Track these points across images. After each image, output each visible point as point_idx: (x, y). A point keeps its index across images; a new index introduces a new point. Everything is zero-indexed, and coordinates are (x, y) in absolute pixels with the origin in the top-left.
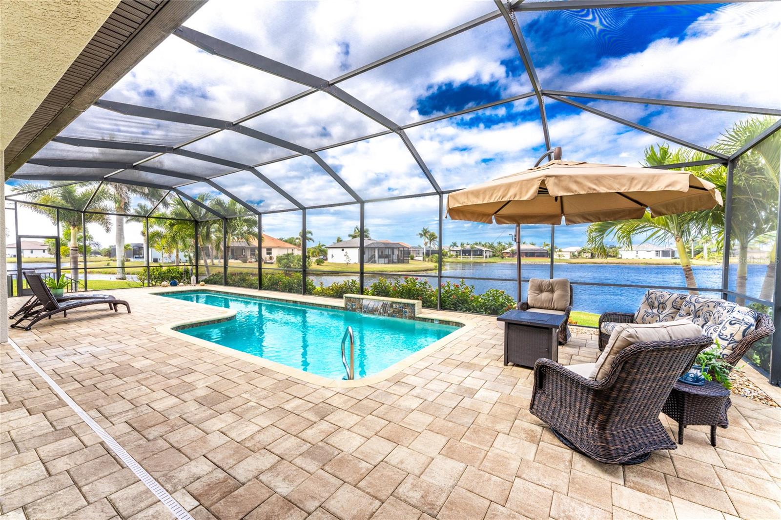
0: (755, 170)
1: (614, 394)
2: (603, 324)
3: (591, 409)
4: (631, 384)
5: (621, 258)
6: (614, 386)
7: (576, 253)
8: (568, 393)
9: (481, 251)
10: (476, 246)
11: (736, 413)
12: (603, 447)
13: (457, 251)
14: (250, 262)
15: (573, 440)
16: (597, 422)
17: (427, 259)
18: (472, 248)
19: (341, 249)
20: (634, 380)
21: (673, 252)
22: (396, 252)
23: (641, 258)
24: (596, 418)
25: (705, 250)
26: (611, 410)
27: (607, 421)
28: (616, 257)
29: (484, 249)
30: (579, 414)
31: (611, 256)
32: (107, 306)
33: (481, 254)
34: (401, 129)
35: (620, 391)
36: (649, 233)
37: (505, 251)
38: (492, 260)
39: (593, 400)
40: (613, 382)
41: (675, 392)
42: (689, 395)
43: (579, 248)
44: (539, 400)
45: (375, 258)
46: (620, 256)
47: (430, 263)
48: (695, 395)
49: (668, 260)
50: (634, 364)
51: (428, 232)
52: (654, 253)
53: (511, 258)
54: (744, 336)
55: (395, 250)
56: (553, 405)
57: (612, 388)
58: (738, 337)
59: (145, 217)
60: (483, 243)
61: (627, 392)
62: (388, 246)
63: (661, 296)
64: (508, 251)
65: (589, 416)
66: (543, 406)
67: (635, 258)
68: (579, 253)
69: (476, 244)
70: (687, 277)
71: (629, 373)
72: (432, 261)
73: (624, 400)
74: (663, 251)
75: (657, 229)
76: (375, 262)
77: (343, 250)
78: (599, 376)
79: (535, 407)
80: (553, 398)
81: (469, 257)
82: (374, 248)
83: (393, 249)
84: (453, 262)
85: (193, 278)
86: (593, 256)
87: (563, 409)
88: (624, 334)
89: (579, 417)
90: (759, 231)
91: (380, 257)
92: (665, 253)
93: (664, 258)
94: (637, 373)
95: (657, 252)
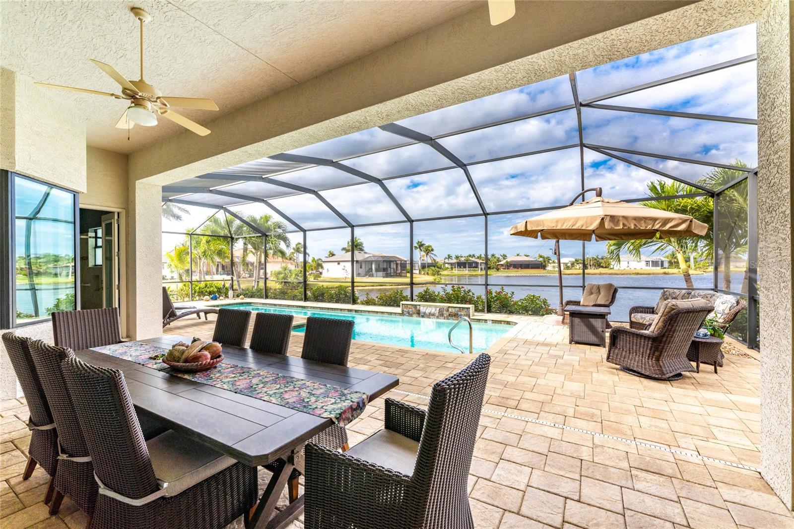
0: (733, 200)
1: (664, 339)
2: (633, 315)
3: (650, 350)
4: (674, 333)
5: (613, 268)
6: (664, 334)
7: (569, 265)
8: (635, 344)
9: (477, 263)
10: (471, 259)
11: (728, 361)
12: (658, 370)
13: (451, 264)
14: (243, 278)
15: (640, 370)
16: (654, 357)
17: (423, 273)
18: (467, 260)
19: (337, 263)
20: (675, 330)
21: (662, 262)
22: (393, 266)
23: (633, 269)
24: (653, 355)
25: (692, 260)
26: (663, 348)
27: (660, 355)
28: (608, 267)
29: (479, 261)
30: (643, 355)
31: (602, 267)
32: (195, 315)
33: (476, 267)
34: (465, 165)
35: (667, 337)
36: (656, 247)
37: (500, 263)
38: (487, 272)
39: (652, 344)
40: (664, 331)
41: (693, 342)
42: (702, 343)
43: (573, 260)
44: (614, 353)
45: (372, 271)
46: (612, 267)
47: (427, 276)
48: (705, 342)
49: (658, 269)
50: (675, 321)
51: (424, 244)
52: (644, 263)
53: (506, 270)
54: (730, 310)
55: (392, 264)
56: (624, 354)
57: (663, 336)
58: (727, 311)
59: (189, 234)
60: (477, 255)
61: (672, 337)
62: (386, 259)
63: (673, 293)
64: (502, 263)
65: (649, 354)
66: (617, 355)
67: (627, 269)
68: (573, 264)
69: (470, 256)
70: (686, 281)
71: (672, 327)
72: (428, 274)
73: (670, 342)
74: (652, 261)
75: (663, 244)
76: (372, 276)
77: (339, 264)
78: (656, 330)
79: (611, 357)
80: (623, 350)
81: (465, 269)
82: (371, 262)
83: (390, 262)
84: (448, 275)
85: (231, 293)
87: (631, 355)
88: (670, 305)
89: (642, 357)
90: (738, 245)
91: (377, 270)
92: (655, 264)
93: (654, 268)
94: (677, 326)
95: (647, 262)
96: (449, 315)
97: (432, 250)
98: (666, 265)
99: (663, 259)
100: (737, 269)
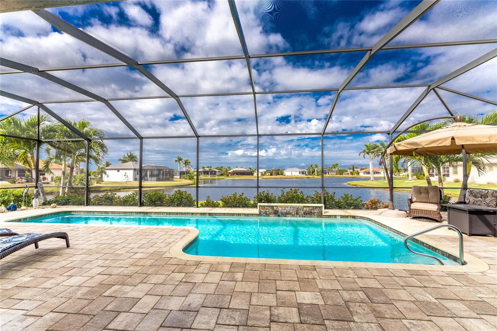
10: (212, 169)
17: (183, 177)
18: (210, 170)
19: (116, 171)
25: (316, 171)
29: (217, 171)
33: (215, 174)
37: (228, 172)
38: (222, 177)
43: (266, 170)
46: (284, 174)
49: (304, 176)
52: (298, 172)
53: (233, 176)
62: (157, 168)
64: (230, 172)
67: (291, 175)
68: (265, 173)
72: (187, 179)
76: (147, 180)
77: (118, 171)
81: (208, 175)
82: (147, 170)
83: (160, 170)
86: (271, 175)
91: (151, 176)
92: (303, 173)
95: (300, 172)
96: (304, 213)
97: (190, 162)
98: (307, 174)
99: (306, 171)
100: (332, 176)
